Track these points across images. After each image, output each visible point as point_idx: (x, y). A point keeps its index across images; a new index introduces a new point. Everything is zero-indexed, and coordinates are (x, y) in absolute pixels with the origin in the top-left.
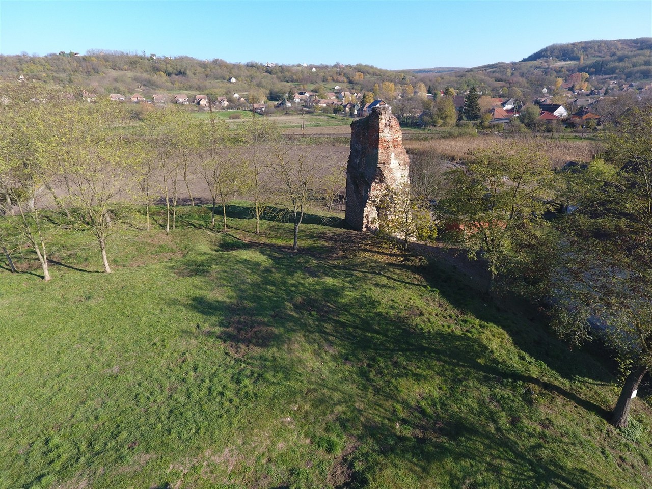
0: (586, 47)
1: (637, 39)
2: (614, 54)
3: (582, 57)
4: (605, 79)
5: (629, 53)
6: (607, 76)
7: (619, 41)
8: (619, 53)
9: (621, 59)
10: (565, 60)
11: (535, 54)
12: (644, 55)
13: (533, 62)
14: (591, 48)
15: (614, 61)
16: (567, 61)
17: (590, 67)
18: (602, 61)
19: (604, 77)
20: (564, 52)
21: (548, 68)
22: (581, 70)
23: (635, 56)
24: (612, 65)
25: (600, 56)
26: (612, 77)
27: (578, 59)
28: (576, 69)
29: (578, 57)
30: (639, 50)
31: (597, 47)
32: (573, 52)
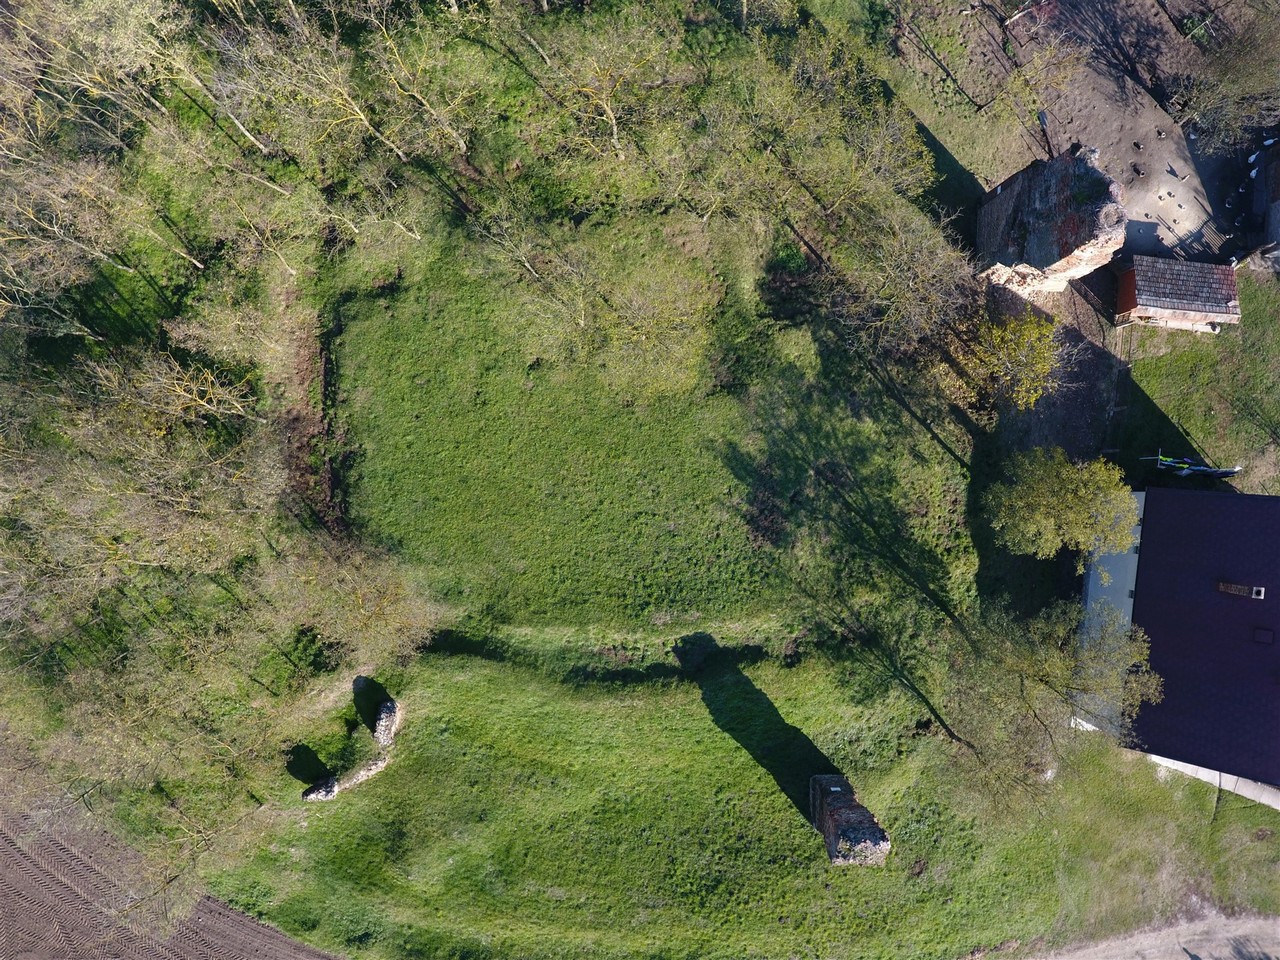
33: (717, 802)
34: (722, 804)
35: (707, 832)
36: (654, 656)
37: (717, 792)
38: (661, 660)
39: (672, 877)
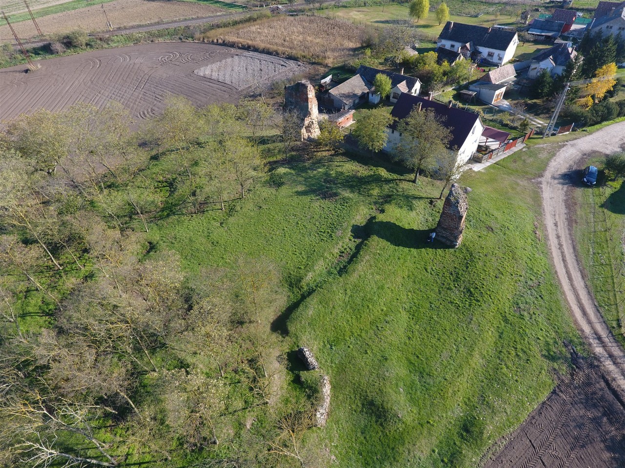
33: (431, 274)
34: (433, 272)
35: (443, 284)
36: (352, 245)
37: (426, 270)
38: (355, 245)
39: (459, 306)
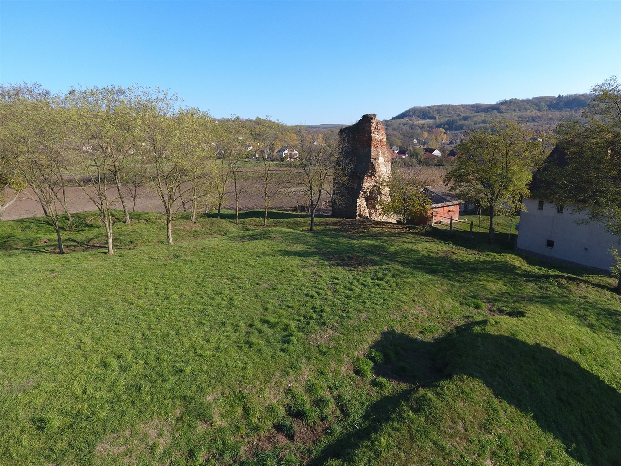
0: (439, 109)
1: (473, 105)
2: (459, 115)
3: (437, 117)
4: (457, 133)
5: (471, 115)
6: (458, 131)
7: (461, 106)
8: (463, 115)
9: (465, 119)
10: (425, 119)
11: (401, 114)
12: (481, 116)
13: (401, 120)
14: (442, 110)
15: (461, 120)
16: (426, 120)
17: (445, 125)
18: (453, 120)
19: (456, 132)
20: (424, 113)
21: (413, 125)
22: (439, 126)
23: (475, 116)
24: (459, 123)
25: (450, 117)
26: (461, 132)
27: (434, 118)
28: (434, 126)
29: (434, 117)
30: (476, 112)
31: (446, 110)
32: (430, 113)
